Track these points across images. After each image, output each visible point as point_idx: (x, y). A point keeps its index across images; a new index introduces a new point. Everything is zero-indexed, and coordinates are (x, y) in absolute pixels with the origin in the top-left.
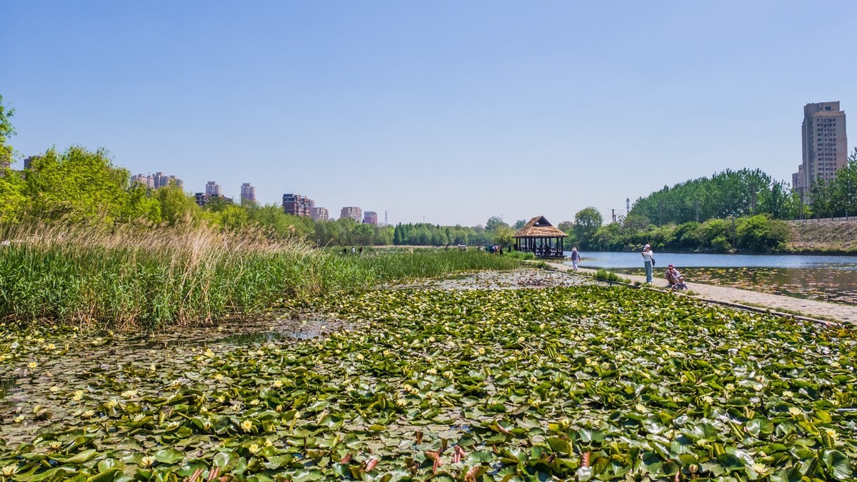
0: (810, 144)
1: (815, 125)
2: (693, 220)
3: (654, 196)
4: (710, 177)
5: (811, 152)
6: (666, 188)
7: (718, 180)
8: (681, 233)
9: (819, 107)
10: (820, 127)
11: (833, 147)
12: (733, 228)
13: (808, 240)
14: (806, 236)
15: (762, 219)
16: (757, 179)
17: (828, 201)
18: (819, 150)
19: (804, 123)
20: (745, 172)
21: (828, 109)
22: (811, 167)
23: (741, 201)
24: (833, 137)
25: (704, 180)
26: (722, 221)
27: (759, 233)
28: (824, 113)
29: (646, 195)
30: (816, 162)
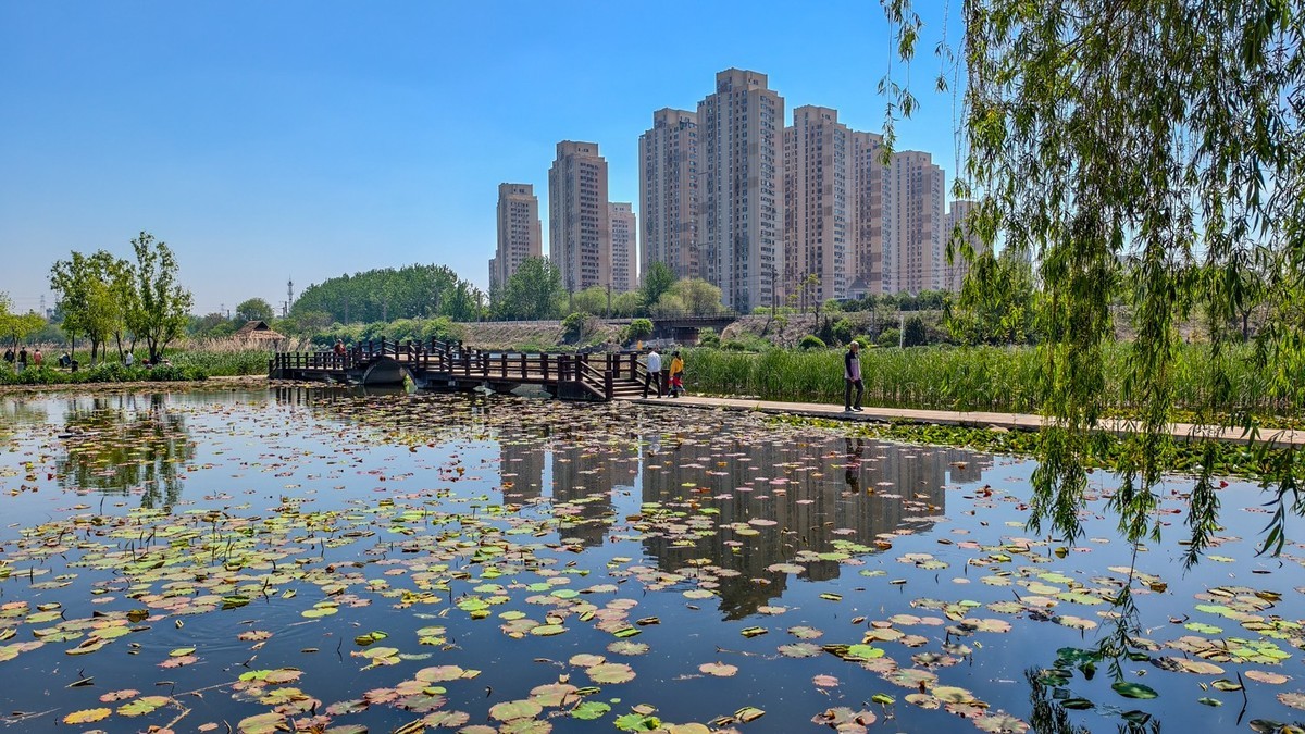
0: (504, 230)
1: (509, 207)
2: (380, 318)
3: (330, 283)
4: (398, 270)
5: (505, 239)
6: (346, 276)
7: (407, 274)
8: (370, 332)
9: (513, 188)
10: (514, 212)
11: (527, 236)
12: (418, 329)
13: (479, 341)
14: (477, 337)
15: (443, 321)
16: (444, 277)
17: (503, 303)
18: (513, 237)
19: (499, 204)
20: (433, 268)
21: (522, 191)
22: (505, 256)
23: (429, 298)
24: (526, 225)
25: (391, 272)
26: (409, 321)
27: (440, 334)
28: (517, 197)
29: (319, 282)
30: (510, 251)
